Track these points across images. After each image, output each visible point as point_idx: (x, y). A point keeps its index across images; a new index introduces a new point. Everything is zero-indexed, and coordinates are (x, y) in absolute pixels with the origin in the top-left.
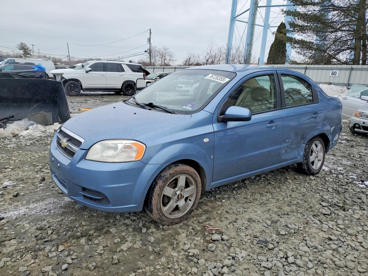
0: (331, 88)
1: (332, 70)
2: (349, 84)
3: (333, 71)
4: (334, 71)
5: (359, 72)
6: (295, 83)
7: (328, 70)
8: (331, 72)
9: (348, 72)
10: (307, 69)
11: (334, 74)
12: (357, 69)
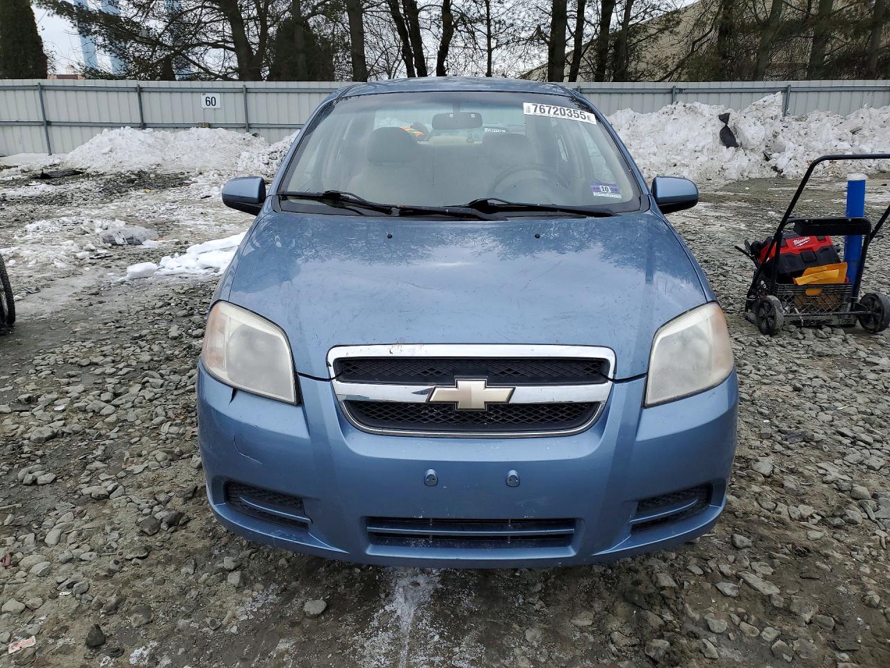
0: (220, 137)
1: (204, 93)
2: (249, 124)
3: (208, 95)
4: (210, 95)
5: (261, 97)
6: (127, 127)
7: (195, 95)
8: (203, 98)
9: (240, 97)
10: (143, 91)
11: (211, 103)
12: (257, 91)
